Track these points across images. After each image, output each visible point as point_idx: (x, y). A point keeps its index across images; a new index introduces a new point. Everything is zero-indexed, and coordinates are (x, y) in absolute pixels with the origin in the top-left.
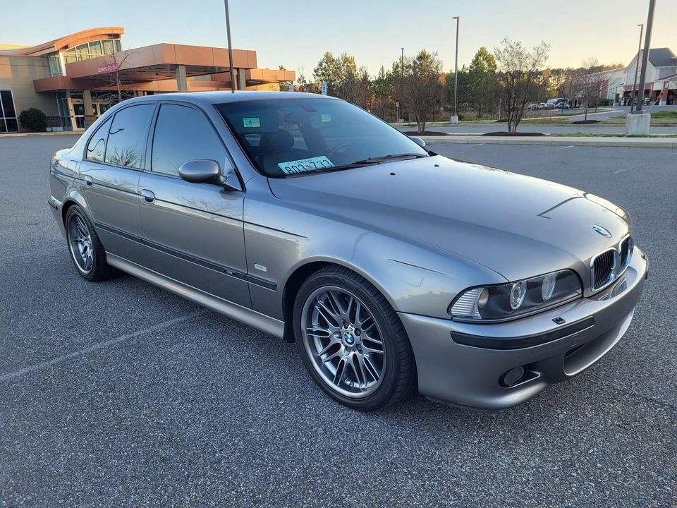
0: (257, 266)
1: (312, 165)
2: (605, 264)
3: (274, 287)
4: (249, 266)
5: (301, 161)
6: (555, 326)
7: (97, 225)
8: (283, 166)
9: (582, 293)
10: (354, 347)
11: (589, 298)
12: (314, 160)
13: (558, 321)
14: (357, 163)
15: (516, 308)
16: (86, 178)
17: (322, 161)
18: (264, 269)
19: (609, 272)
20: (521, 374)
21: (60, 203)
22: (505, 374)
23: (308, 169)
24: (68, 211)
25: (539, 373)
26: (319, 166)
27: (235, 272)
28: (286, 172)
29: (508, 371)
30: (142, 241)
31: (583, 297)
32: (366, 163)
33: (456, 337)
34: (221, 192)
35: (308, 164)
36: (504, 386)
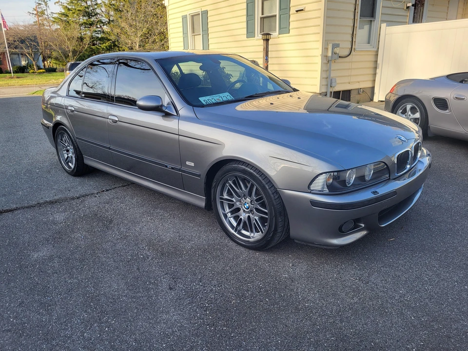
0: (188, 163)
1: (220, 98)
2: (404, 159)
3: (199, 176)
4: (183, 163)
5: (213, 96)
6: (373, 196)
7: (77, 138)
8: (202, 99)
9: (389, 176)
10: (249, 211)
11: (394, 179)
12: (221, 95)
13: (375, 193)
14: (249, 97)
15: (349, 185)
16: (70, 108)
17: (226, 96)
18: (193, 164)
19: (406, 164)
20: (352, 225)
21: (52, 124)
22: (343, 225)
23: (219, 101)
24: (57, 130)
25: (363, 225)
26: (225, 99)
27: (173, 167)
28: (204, 103)
29: (344, 223)
30: (109, 148)
31: (390, 179)
32: (253, 97)
33: (314, 203)
34: (163, 116)
35: (218, 98)
36: (341, 232)
